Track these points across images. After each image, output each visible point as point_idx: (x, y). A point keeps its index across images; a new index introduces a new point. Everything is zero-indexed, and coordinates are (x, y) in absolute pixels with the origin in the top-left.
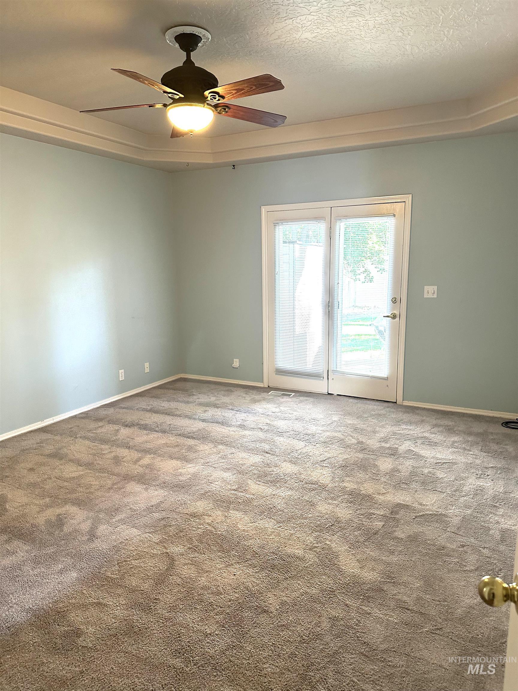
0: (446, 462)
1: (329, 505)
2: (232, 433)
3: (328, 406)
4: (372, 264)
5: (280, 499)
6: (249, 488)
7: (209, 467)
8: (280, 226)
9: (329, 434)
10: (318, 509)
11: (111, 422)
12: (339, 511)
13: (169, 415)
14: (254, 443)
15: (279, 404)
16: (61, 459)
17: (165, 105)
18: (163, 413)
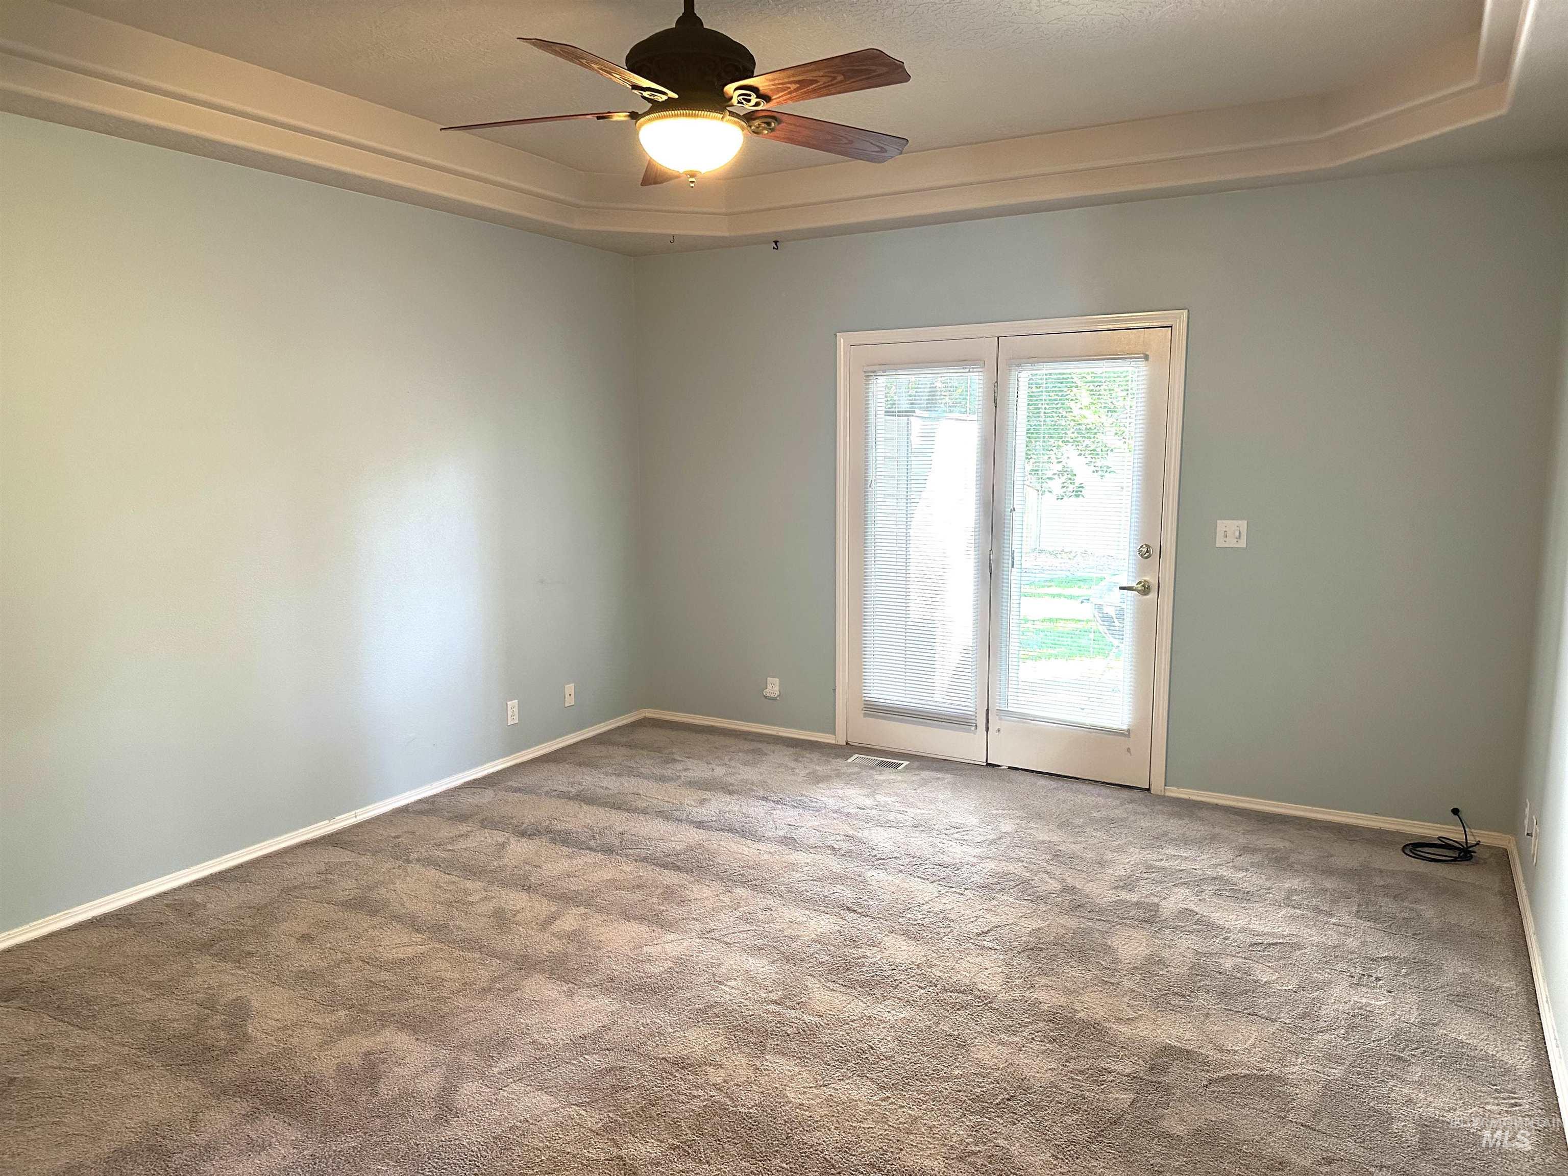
0: (1275, 941)
1: (1000, 1047)
2: (766, 856)
3: (989, 795)
4: (1080, 455)
5: (884, 1028)
6: (809, 998)
7: (714, 941)
8: (879, 378)
9: (994, 867)
10: (976, 1056)
11: (487, 823)
12: (1026, 1061)
13: (619, 808)
14: (818, 883)
15: (874, 789)
16: (373, 913)
17: (634, 116)
18: (605, 804)
